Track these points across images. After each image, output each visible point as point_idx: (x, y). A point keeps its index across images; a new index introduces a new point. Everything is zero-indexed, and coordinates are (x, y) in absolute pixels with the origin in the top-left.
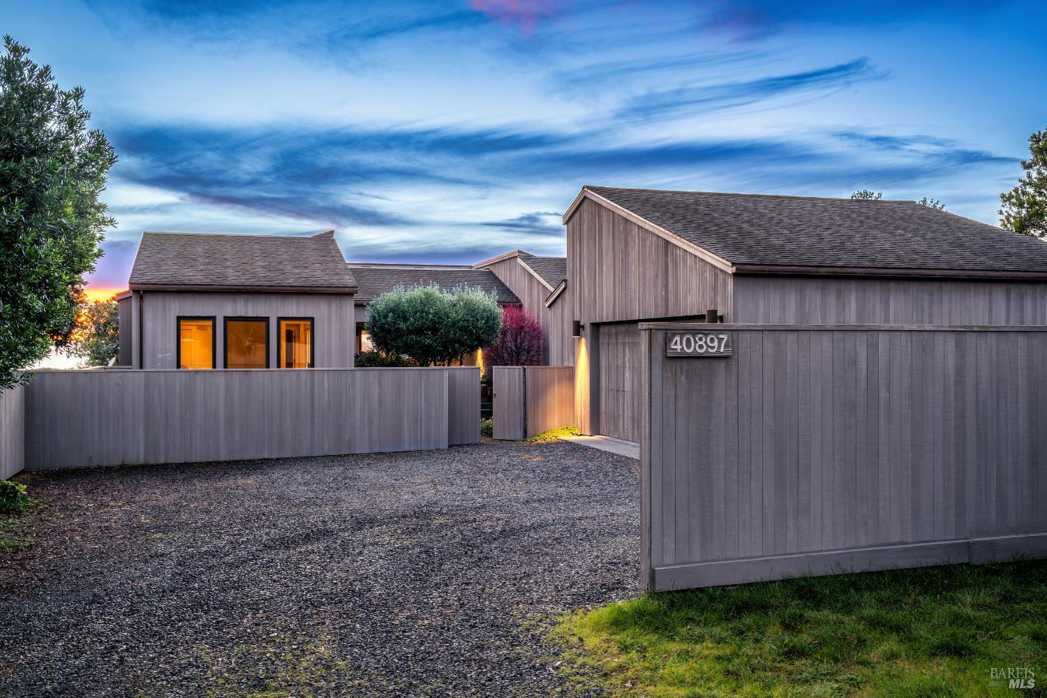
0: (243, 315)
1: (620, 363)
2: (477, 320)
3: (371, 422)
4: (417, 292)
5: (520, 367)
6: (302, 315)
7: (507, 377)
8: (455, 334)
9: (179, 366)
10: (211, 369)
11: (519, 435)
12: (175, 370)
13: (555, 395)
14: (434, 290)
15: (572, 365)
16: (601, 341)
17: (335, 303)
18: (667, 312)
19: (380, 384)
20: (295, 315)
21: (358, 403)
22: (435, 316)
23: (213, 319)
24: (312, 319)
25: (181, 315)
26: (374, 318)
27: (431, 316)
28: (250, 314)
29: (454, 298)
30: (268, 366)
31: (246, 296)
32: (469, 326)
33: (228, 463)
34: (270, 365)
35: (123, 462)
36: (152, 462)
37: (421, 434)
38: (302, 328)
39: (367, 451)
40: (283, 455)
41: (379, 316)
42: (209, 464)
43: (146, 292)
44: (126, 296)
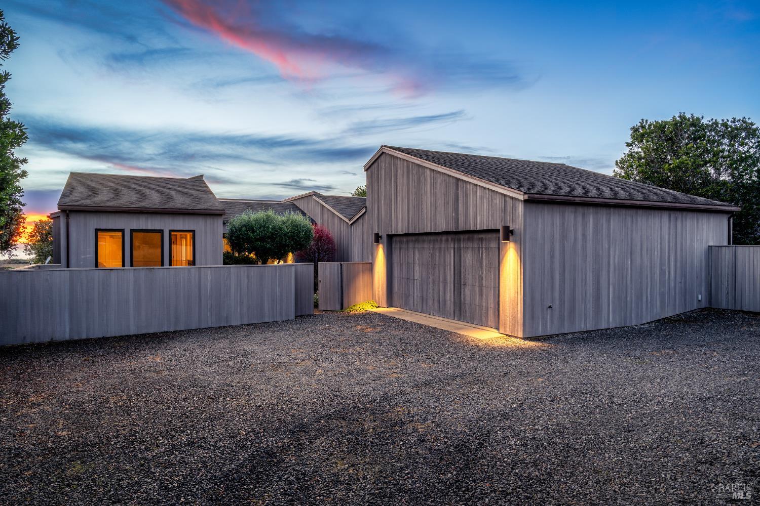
0: (144, 228)
1: (411, 261)
2: (300, 232)
3: (242, 303)
4: (260, 215)
5: (339, 263)
6: (187, 229)
7: (329, 270)
8: (285, 241)
9: (97, 266)
10: (121, 267)
11: (338, 307)
12: (94, 268)
13: (361, 281)
14: (271, 213)
15: (371, 261)
16: (393, 246)
17: (209, 221)
18: (458, 228)
19: (248, 277)
20: (181, 228)
21: (233, 290)
22: (272, 230)
23: (122, 231)
24: (193, 232)
25: (99, 228)
26: (232, 231)
27: (270, 230)
28: (149, 228)
29: (284, 219)
30: (163, 265)
31: (146, 215)
32: (294, 236)
33: (137, 336)
34: (165, 264)
35: (52, 339)
36: (76, 338)
37: (277, 310)
38: (178, 237)
39: (239, 323)
40: (179, 329)
41: (236, 229)
42: (122, 338)
43: (72, 211)
44: (56, 215)
